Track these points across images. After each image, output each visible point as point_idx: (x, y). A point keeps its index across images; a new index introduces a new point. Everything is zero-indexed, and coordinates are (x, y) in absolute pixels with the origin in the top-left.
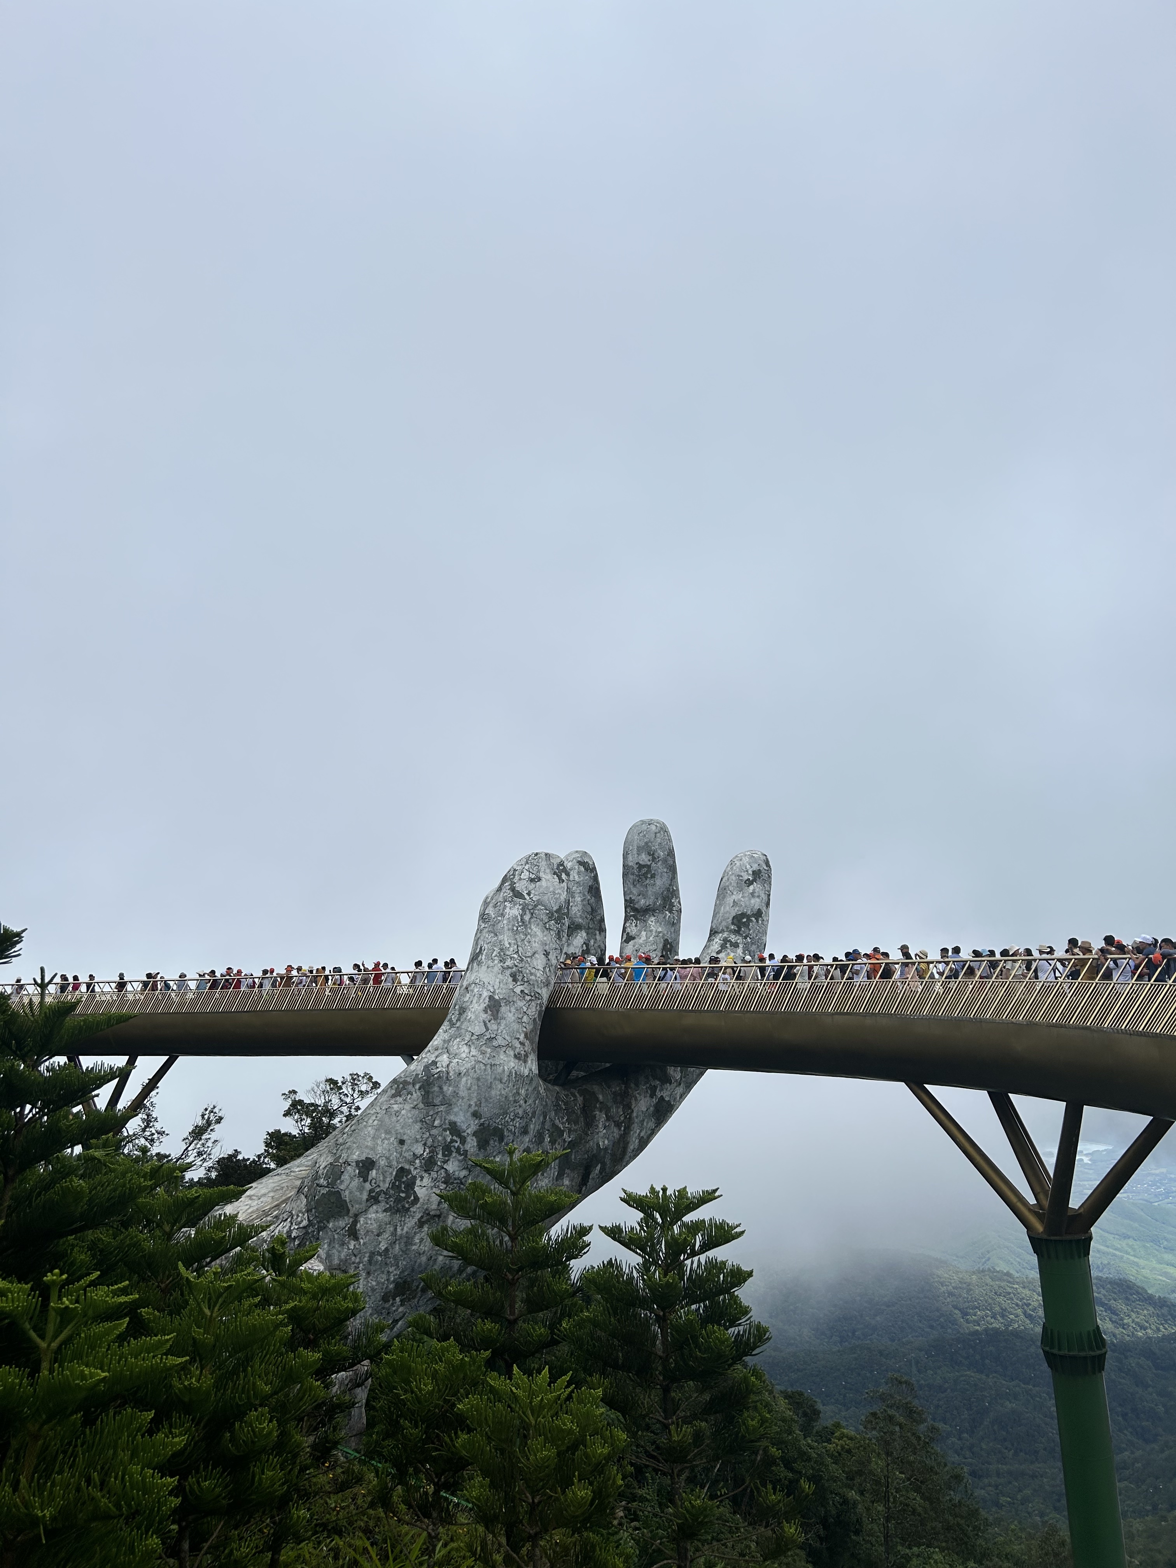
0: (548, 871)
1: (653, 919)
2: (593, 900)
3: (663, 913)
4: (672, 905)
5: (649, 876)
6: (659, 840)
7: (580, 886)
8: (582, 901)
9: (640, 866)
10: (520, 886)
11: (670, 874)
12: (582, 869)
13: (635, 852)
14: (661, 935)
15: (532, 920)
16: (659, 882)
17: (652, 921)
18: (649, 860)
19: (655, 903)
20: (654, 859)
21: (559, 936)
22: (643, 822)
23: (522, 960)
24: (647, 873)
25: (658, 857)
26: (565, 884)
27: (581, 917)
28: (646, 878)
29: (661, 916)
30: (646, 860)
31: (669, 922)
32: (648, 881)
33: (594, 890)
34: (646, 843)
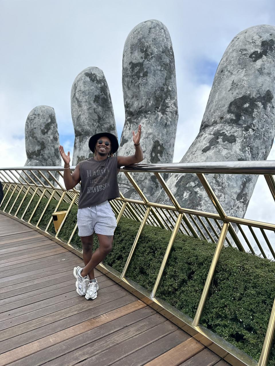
1: (144, 120)
3: (155, 115)
5: (141, 75)
6: (153, 36)
7: (87, 95)
8: (88, 109)
9: (133, 65)
14: (151, 136)
16: (151, 80)
17: (143, 122)
18: (142, 58)
19: (147, 104)
20: (146, 56)
24: (139, 72)
25: (152, 54)
28: (139, 77)
29: (153, 117)
30: (139, 58)
31: (161, 123)
34: (140, 40)
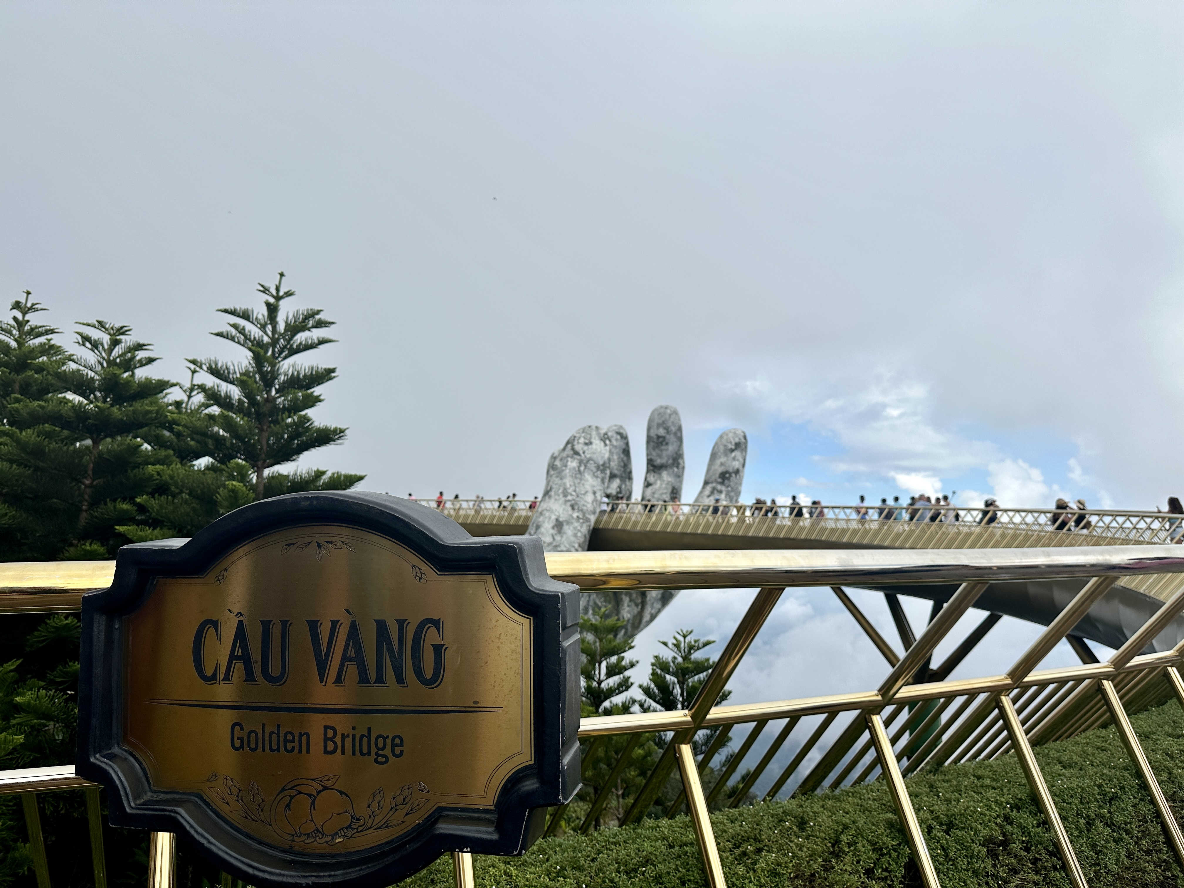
0: (597, 438)
1: (665, 472)
2: (625, 459)
3: (672, 469)
4: (679, 464)
5: (664, 443)
6: (672, 420)
7: (617, 449)
8: (618, 459)
10: (578, 448)
11: (679, 443)
12: (619, 437)
13: (655, 427)
14: (670, 483)
15: (586, 470)
16: (671, 448)
18: (665, 433)
20: (668, 432)
21: (603, 481)
22: (661, 407)
23: (578, 496)
25: (671, 431)
26: (608, 448)
27: (617, 469)
30: (663, 432)
31: (676, 475)
32: (663, 447)
33: (626, 452)
34: (663, 421)
